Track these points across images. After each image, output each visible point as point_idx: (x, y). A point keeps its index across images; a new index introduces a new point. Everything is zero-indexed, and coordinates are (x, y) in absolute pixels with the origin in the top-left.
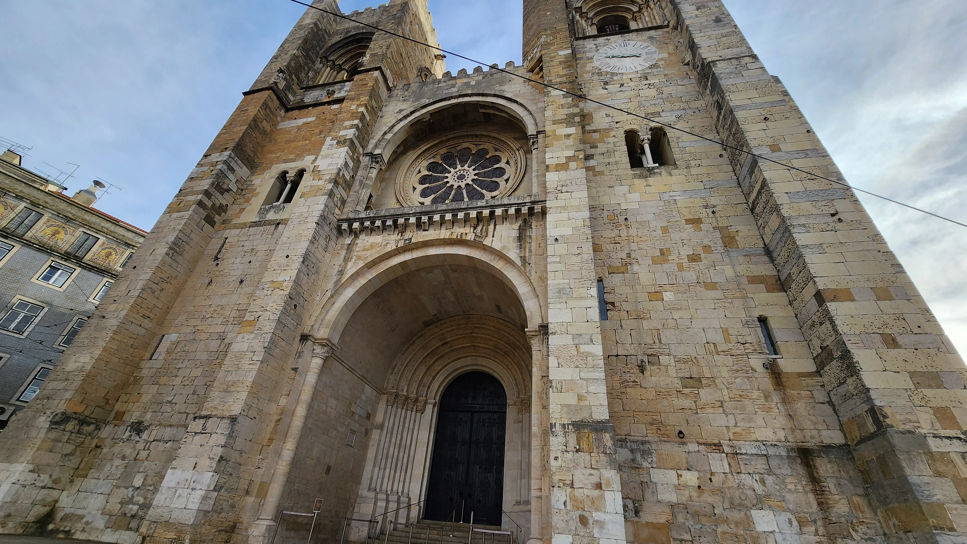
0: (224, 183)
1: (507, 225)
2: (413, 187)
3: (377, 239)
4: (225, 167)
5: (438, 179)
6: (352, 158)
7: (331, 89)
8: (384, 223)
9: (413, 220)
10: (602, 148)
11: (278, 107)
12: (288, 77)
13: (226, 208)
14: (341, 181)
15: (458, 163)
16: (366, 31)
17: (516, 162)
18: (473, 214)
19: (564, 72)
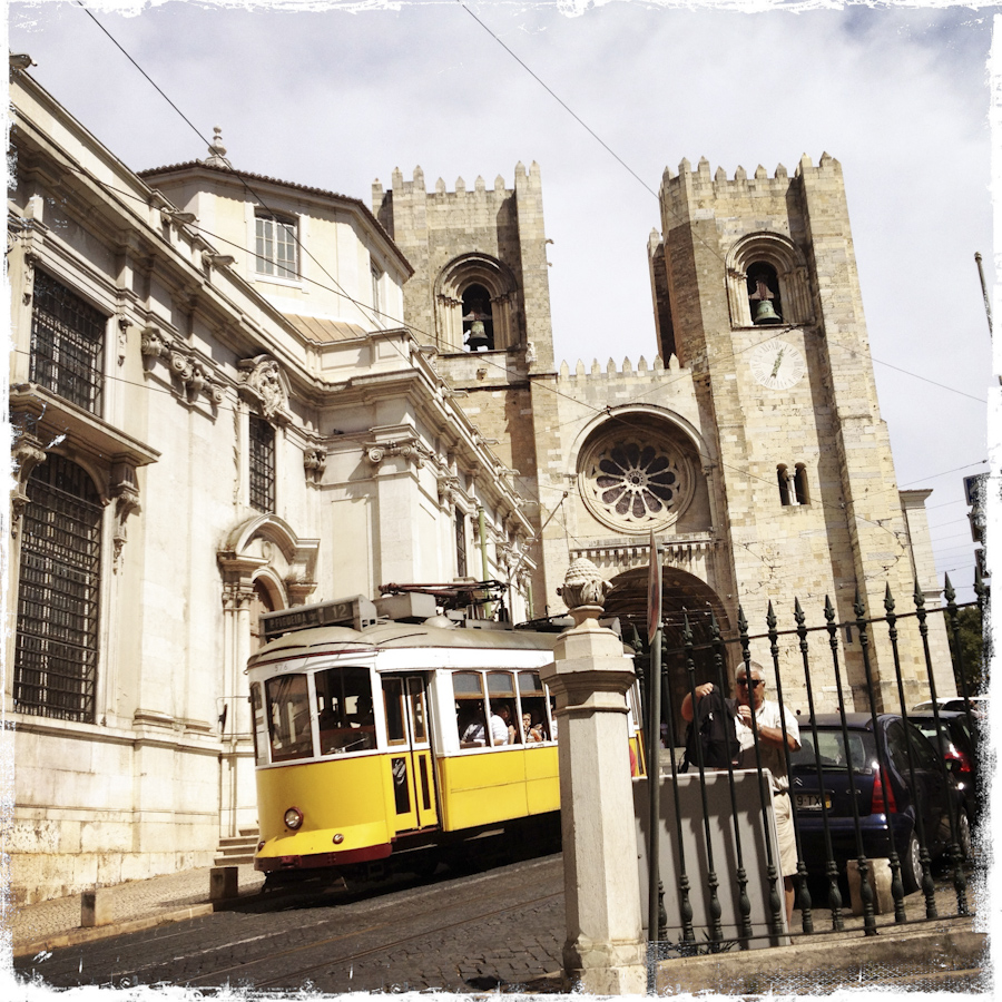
1: (698, 556)
2: (594, 490)
5: (614, 481)
7: (481, 366)
8: (607, 553)
15: (629, 463)
16: (481, 250)
17: (684, 469)
18: (676, 548)
19: (732, 407)
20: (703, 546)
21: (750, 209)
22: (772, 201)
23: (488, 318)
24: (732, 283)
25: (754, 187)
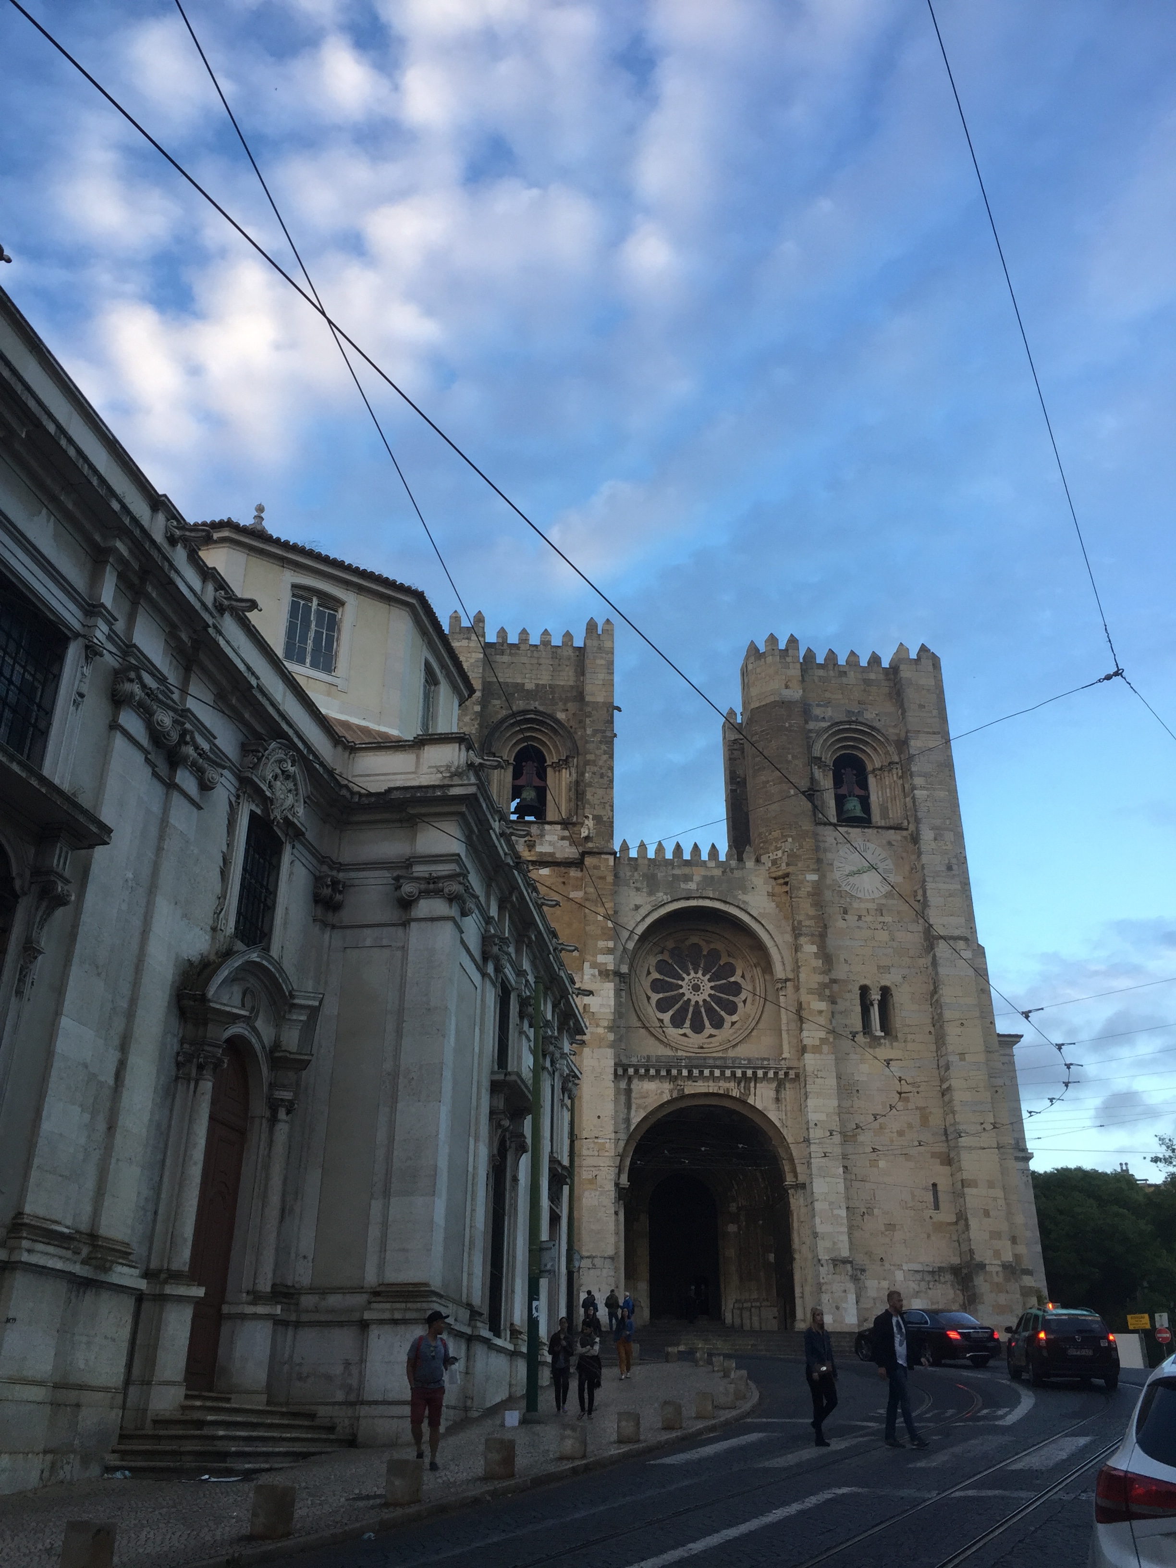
1: (764, 1084)
2: (648, 996)
3: (650, 1086)
5: (671, 987)
7: (528, 834)
8: (658, 1072)
9: (685, 1073)
10: (841, 1006)
15: (690, 966)
16: (541, 708)
17: (753, 980)
18: (739, 1073)
19: (812, 912)
20: (771, 1074)
21: (841, 696)
22: (865, 690)
23: (541, 784)
24: (818, 774)
25: (845, 673)
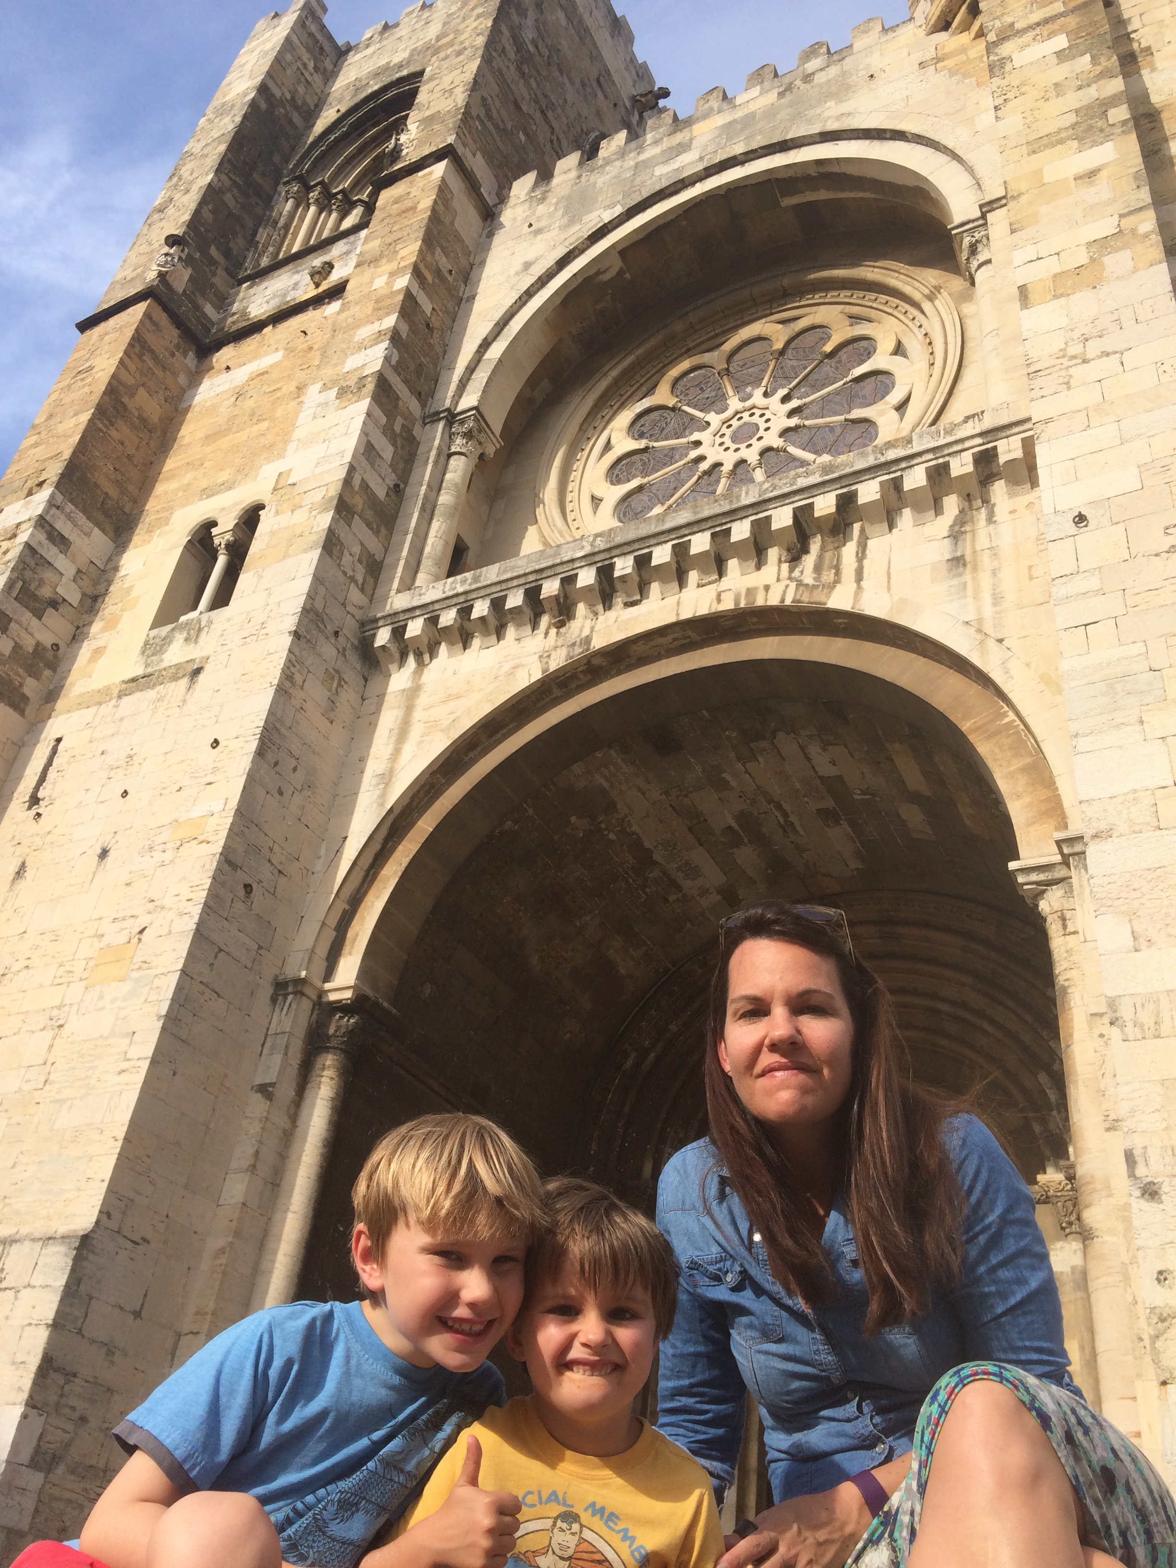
0: (41, 582)
1: (904, 531)
2: (593, 497)
3: (483, 658)
4: (42, 537)
5: (670, 455)
6: (388, 431)
7: (317, 261)
8: (498, 604)
11: (178, 347)
12: (197, 255)
13: (56, 657)
14: (359, 502)
15: (730, 392)
17: (926, 341)
